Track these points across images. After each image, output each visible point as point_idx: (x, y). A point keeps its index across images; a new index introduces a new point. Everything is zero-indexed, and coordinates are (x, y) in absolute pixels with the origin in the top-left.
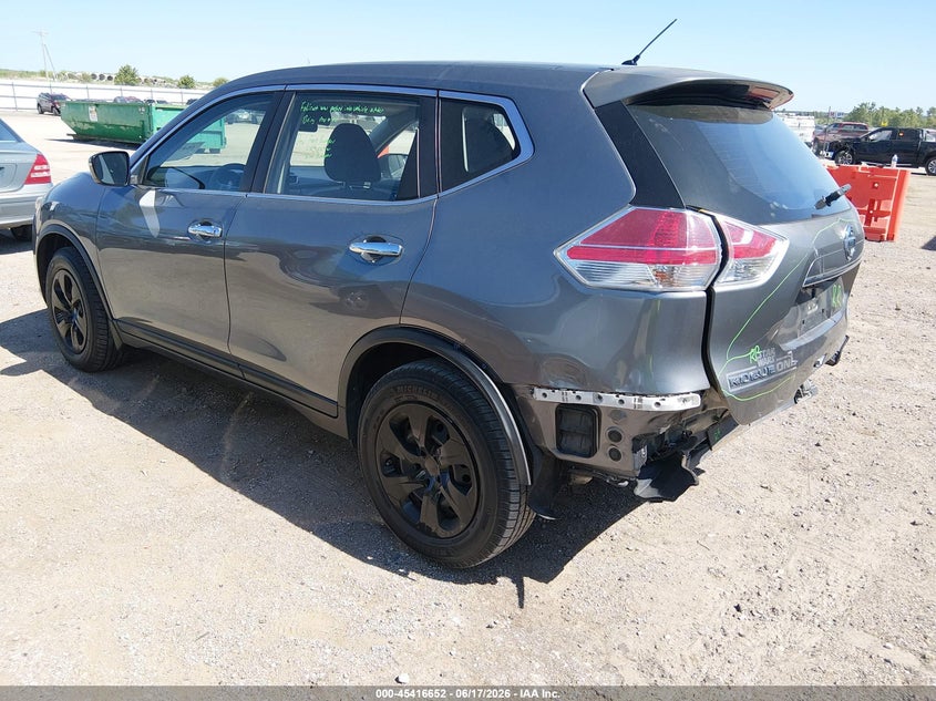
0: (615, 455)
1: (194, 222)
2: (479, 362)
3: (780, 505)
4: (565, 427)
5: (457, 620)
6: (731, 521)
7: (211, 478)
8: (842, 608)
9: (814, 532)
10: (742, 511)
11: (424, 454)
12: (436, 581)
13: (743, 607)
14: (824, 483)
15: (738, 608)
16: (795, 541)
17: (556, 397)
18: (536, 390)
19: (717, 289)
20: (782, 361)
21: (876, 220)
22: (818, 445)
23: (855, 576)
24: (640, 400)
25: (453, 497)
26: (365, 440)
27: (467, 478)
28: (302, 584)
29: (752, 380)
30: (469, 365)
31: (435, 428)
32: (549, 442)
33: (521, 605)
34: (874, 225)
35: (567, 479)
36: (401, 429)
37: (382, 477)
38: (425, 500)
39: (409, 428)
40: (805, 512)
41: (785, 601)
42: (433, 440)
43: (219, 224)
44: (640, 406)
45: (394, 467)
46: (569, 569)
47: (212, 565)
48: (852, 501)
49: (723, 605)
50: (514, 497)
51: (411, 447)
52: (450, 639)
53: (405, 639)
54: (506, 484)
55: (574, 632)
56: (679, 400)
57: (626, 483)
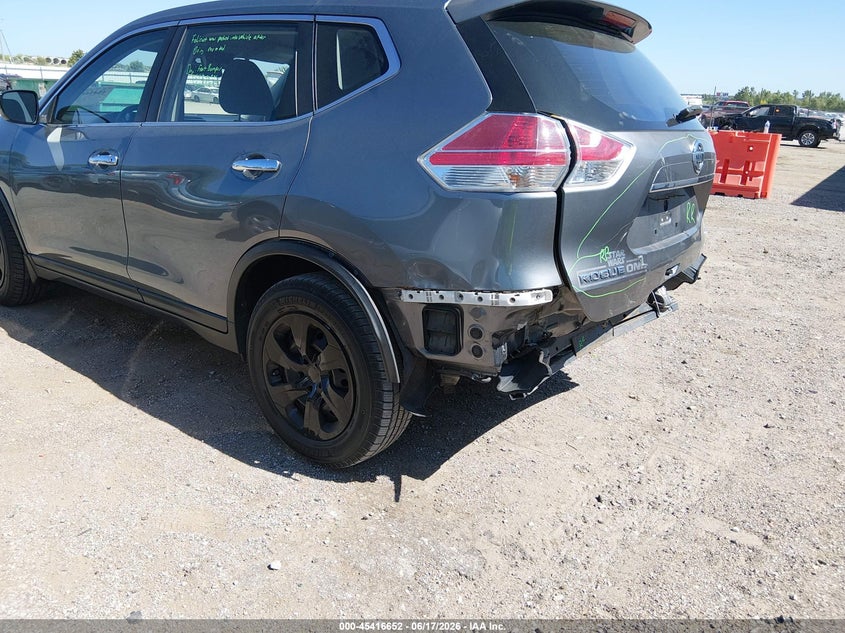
0: (477, 352)
1: (93, 154)
2: (351, 269)
3: (646, 412)
4: (431, 327)
5: (333, 514)
6: (600, 425)
7: (112, 396)
8: (695, 498)
9: (674, 434)
10: (609, 417)
11: (306, 363)
12: (318, 481)
13: (603, 498)
14: (687, 394)
15: (599, 499)
16: (656, 443)
17: (421, 297)
18: (403, 291)
19: (567, 189)
20: (632, 263)
21: (751, 180)
22: (684, 362)
23: (709, 471)
24: (497, 297)
25: (333, 401)
26: (252, 351)
27: (345, 382)
28: (188, 485)
29: (602, 278)
30: (341, 271)
31: (315, 337)
32: (418, 342)
33: (397, 499)
34: (749, 184)
35: (438, 380)
36: (285, 340)
37: (269, 386)
38: (307, 405)
39: (292, 338)
40: (668, 418)
41: (644, 493)
42: (314, 348)
43: (116, 152)
44: (497, 303)
45: (279, 376)
46: (445, 468)
47: (102, 471)
48: (712, 408)
49: (585, 497)
50: (387, 397)
51: (294, 356)
52: (325, 529)
53: (281, 531)
54: (379, 385)
55: (444, 521)
56: (532, 295)
57: (489, 379)
